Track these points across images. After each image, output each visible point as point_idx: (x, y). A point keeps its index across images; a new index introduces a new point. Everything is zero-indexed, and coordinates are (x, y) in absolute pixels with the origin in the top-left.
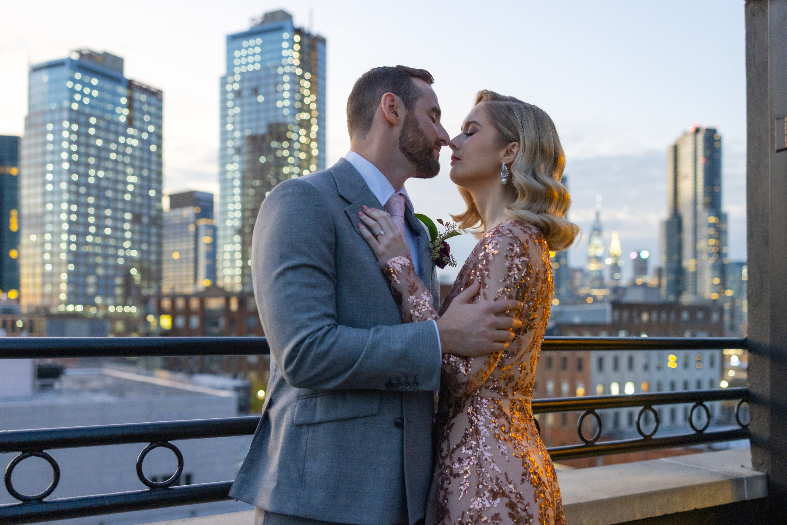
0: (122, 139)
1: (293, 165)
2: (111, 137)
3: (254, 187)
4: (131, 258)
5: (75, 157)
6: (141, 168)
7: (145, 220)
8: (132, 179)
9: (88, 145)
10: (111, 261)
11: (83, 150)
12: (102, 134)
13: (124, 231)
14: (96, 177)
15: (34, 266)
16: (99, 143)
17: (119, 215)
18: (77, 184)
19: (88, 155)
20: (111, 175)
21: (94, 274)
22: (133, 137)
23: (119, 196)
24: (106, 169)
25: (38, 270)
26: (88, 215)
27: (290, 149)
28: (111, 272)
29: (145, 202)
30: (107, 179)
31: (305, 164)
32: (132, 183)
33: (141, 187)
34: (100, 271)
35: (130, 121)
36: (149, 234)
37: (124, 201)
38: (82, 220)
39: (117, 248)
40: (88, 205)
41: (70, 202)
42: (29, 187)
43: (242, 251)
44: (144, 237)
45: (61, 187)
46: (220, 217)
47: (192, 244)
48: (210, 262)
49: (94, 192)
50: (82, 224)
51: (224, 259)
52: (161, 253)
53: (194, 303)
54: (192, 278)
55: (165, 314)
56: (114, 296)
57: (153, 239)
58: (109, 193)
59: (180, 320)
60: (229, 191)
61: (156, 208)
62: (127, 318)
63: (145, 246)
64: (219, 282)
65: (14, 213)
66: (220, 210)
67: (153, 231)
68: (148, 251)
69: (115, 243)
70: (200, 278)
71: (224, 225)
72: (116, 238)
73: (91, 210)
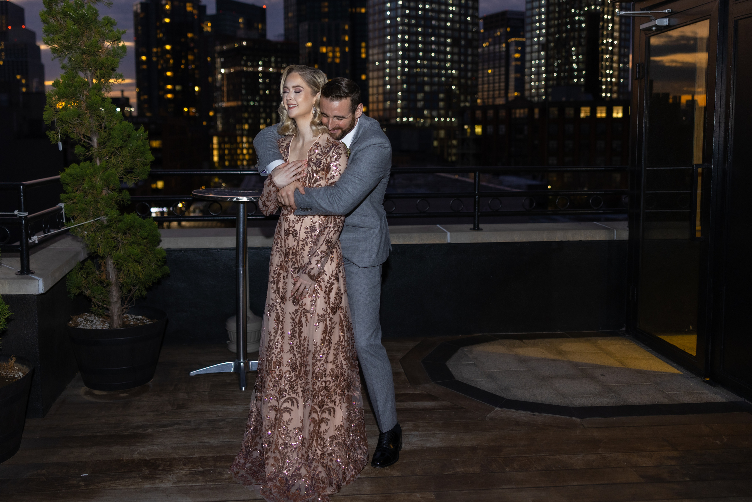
3: (559, 5)
4: (452, 76)
7: (463, 42)
10: (436, 80)
13: (447, 53)
14: (424, 9)
15: (378, 86)
17: (442, 40)
18: (408, 16)
20: (435, 6)
21: (423, 91)
23: (442, 24)
24: (431, 3)
25: (381, 90)
26: (417, 42)
28: (435, 88)
29: (463, 27)
30: (432, 10)
33: (459, 14)
34: (427, 88)
36: (466, 55)
37: (446, 28)
38: (413, 46)
39: (440, 68)
40: (418, 34)
41: (403, 33)
42: (374, 22)
43: (547, 65)
44: (462, 58)
45: (397, 21)
46: (528, 35)
47: (503, 62)
48: (518, 75)
49: (422, 22)
50: (413, 51)
51: (532, 73)
52: (477, 71)
53: (503, 113)
54: (503, 92)
55: (478, 124)
56: (438, 109)
57: (470, 59)
58: (433, 22)
59: (490, 129)
60: (537, 10)
61: (472, 32)
62: (447, 127)
63: (462, 66)
64: (527, 93)
65: (363, 44)
66: (528, 28)
67: (470, 51)
68: (466, 70)
69: (439, 65)
70: (510, 91)
71: (532, 42)
72: (439, 60)
73: (420, 38)
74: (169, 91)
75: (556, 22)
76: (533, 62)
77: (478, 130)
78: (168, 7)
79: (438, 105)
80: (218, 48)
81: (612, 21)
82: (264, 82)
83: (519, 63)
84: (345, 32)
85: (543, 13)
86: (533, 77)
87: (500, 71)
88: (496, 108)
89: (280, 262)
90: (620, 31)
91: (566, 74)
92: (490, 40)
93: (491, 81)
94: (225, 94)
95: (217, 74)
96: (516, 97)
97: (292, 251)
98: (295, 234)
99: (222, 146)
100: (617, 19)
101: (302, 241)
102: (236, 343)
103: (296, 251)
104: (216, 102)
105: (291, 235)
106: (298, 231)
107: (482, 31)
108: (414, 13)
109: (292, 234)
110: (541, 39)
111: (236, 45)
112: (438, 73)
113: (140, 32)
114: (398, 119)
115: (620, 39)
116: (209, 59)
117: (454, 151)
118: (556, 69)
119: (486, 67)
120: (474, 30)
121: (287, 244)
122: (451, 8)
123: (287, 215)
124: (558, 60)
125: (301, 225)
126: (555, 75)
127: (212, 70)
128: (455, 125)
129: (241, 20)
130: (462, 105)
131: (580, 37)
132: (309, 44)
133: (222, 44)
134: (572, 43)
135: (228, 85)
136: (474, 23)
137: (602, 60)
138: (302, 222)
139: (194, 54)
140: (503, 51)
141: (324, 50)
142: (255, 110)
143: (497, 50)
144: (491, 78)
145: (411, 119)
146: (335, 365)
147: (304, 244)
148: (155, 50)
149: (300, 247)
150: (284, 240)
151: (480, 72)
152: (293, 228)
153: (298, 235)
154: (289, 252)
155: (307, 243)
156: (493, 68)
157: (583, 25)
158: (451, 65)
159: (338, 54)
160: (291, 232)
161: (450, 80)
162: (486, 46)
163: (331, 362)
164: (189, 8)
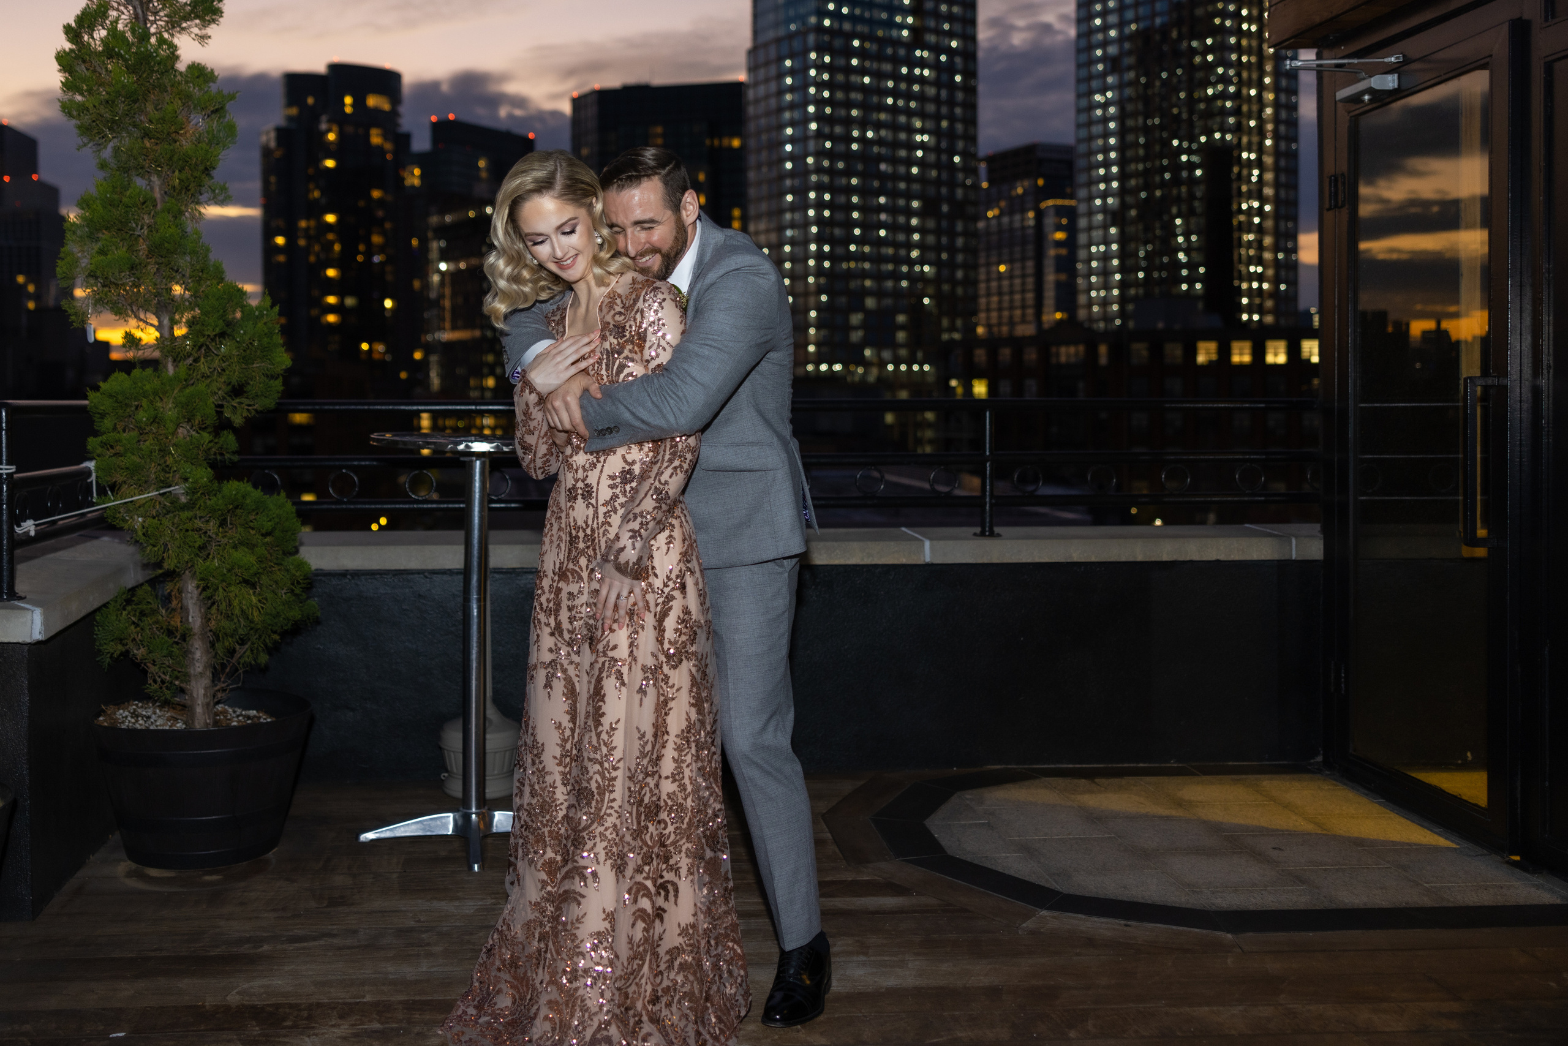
2: (887, 67)
3: (1147, 130)
4: (922, 277)
5: (827, 110)
6: (938, 118)
7: (945, 208)
8: (925, 137)
9: (848, 87)
10: (889, 285)
11: (840, 95)
12: (871, 65)
13: (911, 230)
14: (862, 140)
16: (868, 79)
17: (901, 202)
18: (831, 155)
19: (849, 105)
20: (885, 134)
21: (861, 308)
22: (922, 63)
23: (902, 170)
24: (877, 126)
26: (850, 208)
27: (1220, 49)
28: (888, 302)
29: (945, 176)
30: (879, 142)
33: (937, 149)
34: (870, 303)
35: (918, 38)
36: (952, 234)
37: (909, 178)
38: (840, 216)
39: (897, 261)
40: (851, 190)
41: (820, 188)
42: (759, 166)
43: (1122, 255)
44: (944, 240)
45: (806, 164)
46: (1082, 193)
47: (1030, 249)
48: (1063, 277)
49: (860, 167)
50: (840, 225)
51: (1091, 272)
52: (975, 267)
53: (1031, 355)
54: (1030, 312)
55: (980, 376)
56: (894, 345)
57: (960, 242)
58: (883, 167)
59: (1005, 387)
60: (1100, 142)
61: (964, 185)
62: (915, 383)
63: (944, 256)
64: (1082, 314)
65: (736, 213)
66: (1082, 178)
67: (959, 226)
68: (952, 265)
69: (895, 254)
70: (1046, 309)
71: (1090, 207)
72: (896, 245)
73: (855, 199)
74: (331, 309)
75: (1141, 167)
76: (1094, 249)
77: (980, 389)
78: (331, 137)
79: (894, 336)
80: (434, 220)
81: (1258, 164)
83: (1063, 252)
85: (1112, 148)
86: (1094, 279)
87: (1023, 268)
88: (1018, 344)
89: (558, 566)
90: (1276, 185)
91: (1164, 274)
92: (1003, 204)
93: (1006, 289)
94: (448, 315)
95: (430, 271)
96: (1060, 322)
97: (584, 530)
98: (588, 493)
99: (440, 422)
100: (1268, 160)
101: (603, 505)
102: (461, 777)
103: (593, 530)
104: (428, 332)
105: (580, 497)
106: (595, 485)
107: (985, 185)
108: (841, 148)
109: (582, 495)
110: (1110, 201)
111: (472, 214)
112: (894, 270)
113: (273, 188)
114: (810, 368)
115: (1277, 203)
116: (415, 242)
117: (929, 434)
118: (1143, 264)
119: (994, 259)
120: (969, 182)
121: (571, 520)
122: (918, 138)
123: (571, 456)
124: (1145, 243)
125: (601, 471)
126: (1141, 275)
127: (421, 265)
128: (931, 379)
129: (482, 164)
130: (945, 336)
131: (1192, 196)
133: (442, 212)
134: (1174, 210)
135: (454, 295)
136: (969, 169)
137: (1240, 245)
138: (603, 466)
139: (383, 233)
140: (1029, 227)
143: (1017, 225)
144: (1006, 283)
145: (838, 367)
146: (677, 783)
147: (609, 511)
148: (303, 224)
149: (601, 519)
150: (564, 513)
151: (982, 271)
152: (583, 481)
153: (594, 495)
154: (577, 537)
155: (615, 508)
156: (1010, 261)
157: (1199, 173)
158: (922, 255)
160: (580, 491)
161: (920, 286)
162: (994, 217)
163: (667, 778)
164: (376, 139)
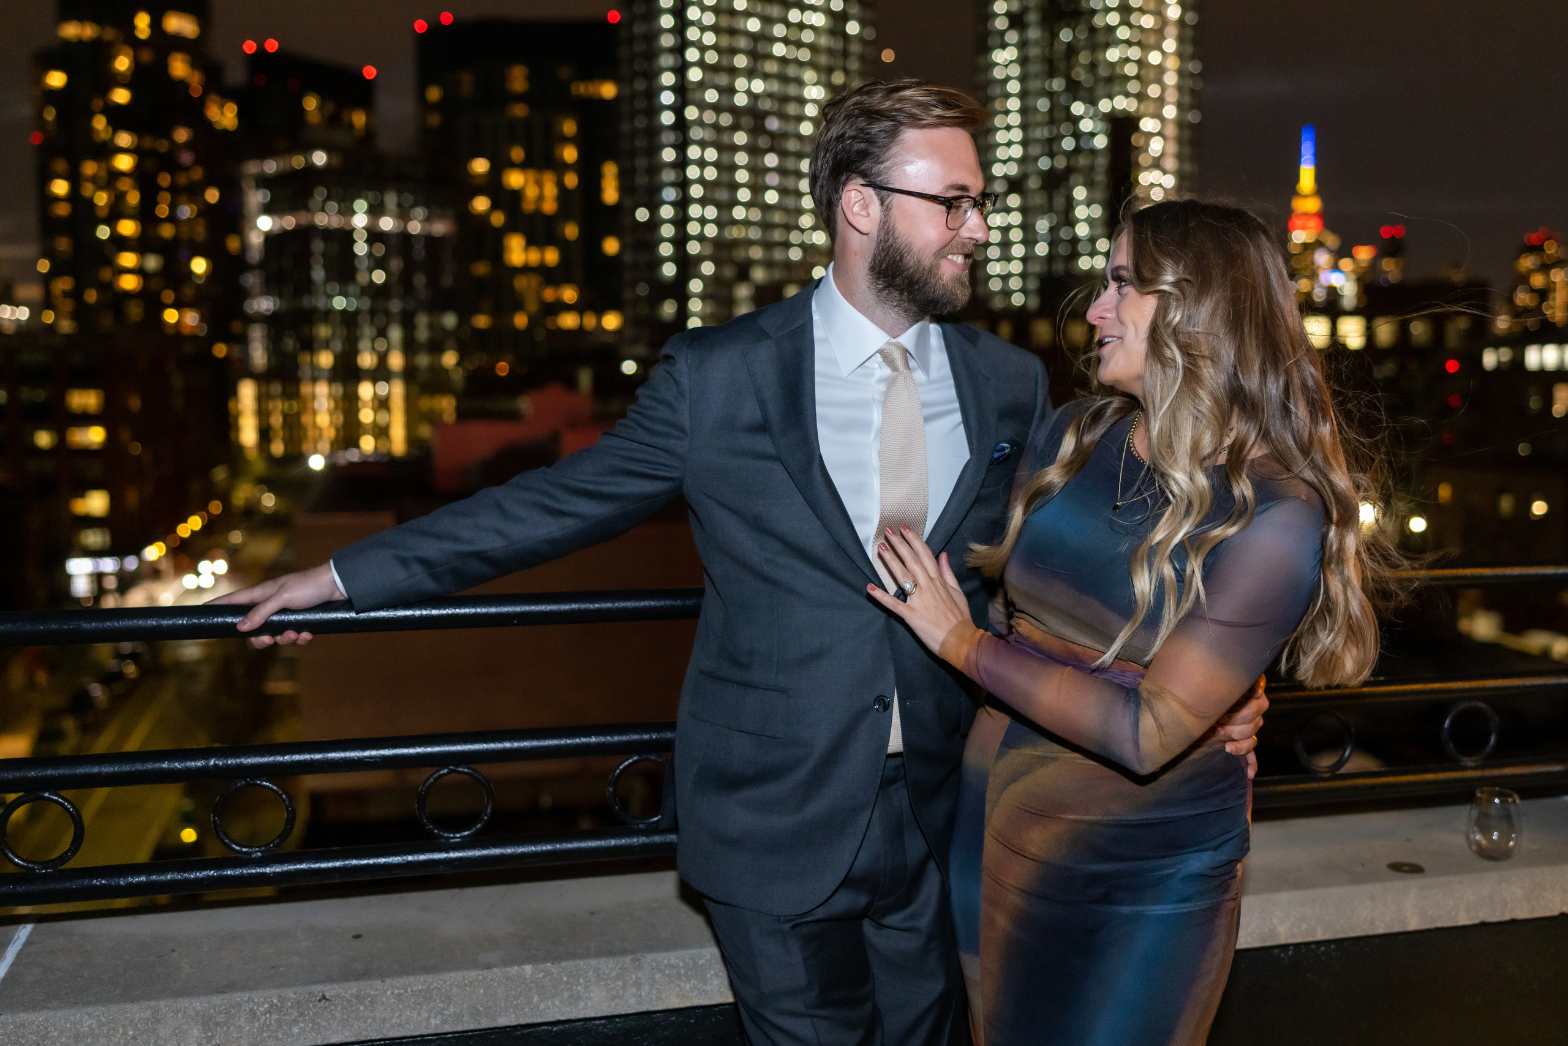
0: (794, 16)
1: (1129, 43)
2: (775, 11)
3: (1051, 95)
4: (813, 247)
5: (712, 57)
6: (830, 70)
8: (815, 92)
9: (733, 32)
10: (778, 255)
11: (725, 41)
12: (759, 8)
13: (799, 195)
14: (749, 92)
16: (754, 25)
17: (790, 164)
18: (717, 108)
19: (733, 51)
20: (775, 87)
21: (748, 279)
22: (814, 8)
23: (790, 127)
24: (766, 77)
26: (734, 168)
28: (778, 275)
30: (769, 95)
31: (1152, 39)
32: (814, 101)
34: (759, 274)
37: (800, 137)
38: (725, 177)
39: (788, 227)
40: (735, 148)
41: (703, 144)
42: (633, 119)
43: (1024, 225)
45: (688, 117)
49: (746, 121)
50: (723, 186)
58: (773, 123)
60: (997, 105)
65: (609, 170)
69: (784, 221)
72: (786, 211)
73: (742, 159)
74: (129, 270)
75: (1043, 133)
78: (123, 63)
80: (253, 167)
81: (1160, 134)
82: (370, 255)
84: (566, 140)
86: (992, 253)
90: (1180, 157)
91: (1066, 249)
95: (248, 230)
100: (1171, 131)
104: (249, 297)
108: (725, 101)
110: (1012, 167)
111: (298, 162)
112: (783, 239)
113: (50, 125)
115: (1180, 175)
118: (1045, 238)
124: (1048, 216)
126: (1044, 248)
127: (235, 222)
129: (311, 103)
131: (1093, 167)
132: (480, 166)
133: (261, 159)
134: (1078, 181)
141: (515, 179)
142: (349, 319)
148: (90, 168)
157: (1099, 141)
158: (813, 223)
159: (550, 190)
161: (809, 257)
164: (179, 67)
